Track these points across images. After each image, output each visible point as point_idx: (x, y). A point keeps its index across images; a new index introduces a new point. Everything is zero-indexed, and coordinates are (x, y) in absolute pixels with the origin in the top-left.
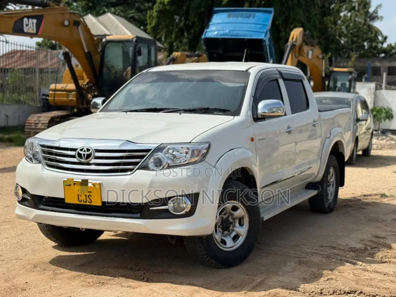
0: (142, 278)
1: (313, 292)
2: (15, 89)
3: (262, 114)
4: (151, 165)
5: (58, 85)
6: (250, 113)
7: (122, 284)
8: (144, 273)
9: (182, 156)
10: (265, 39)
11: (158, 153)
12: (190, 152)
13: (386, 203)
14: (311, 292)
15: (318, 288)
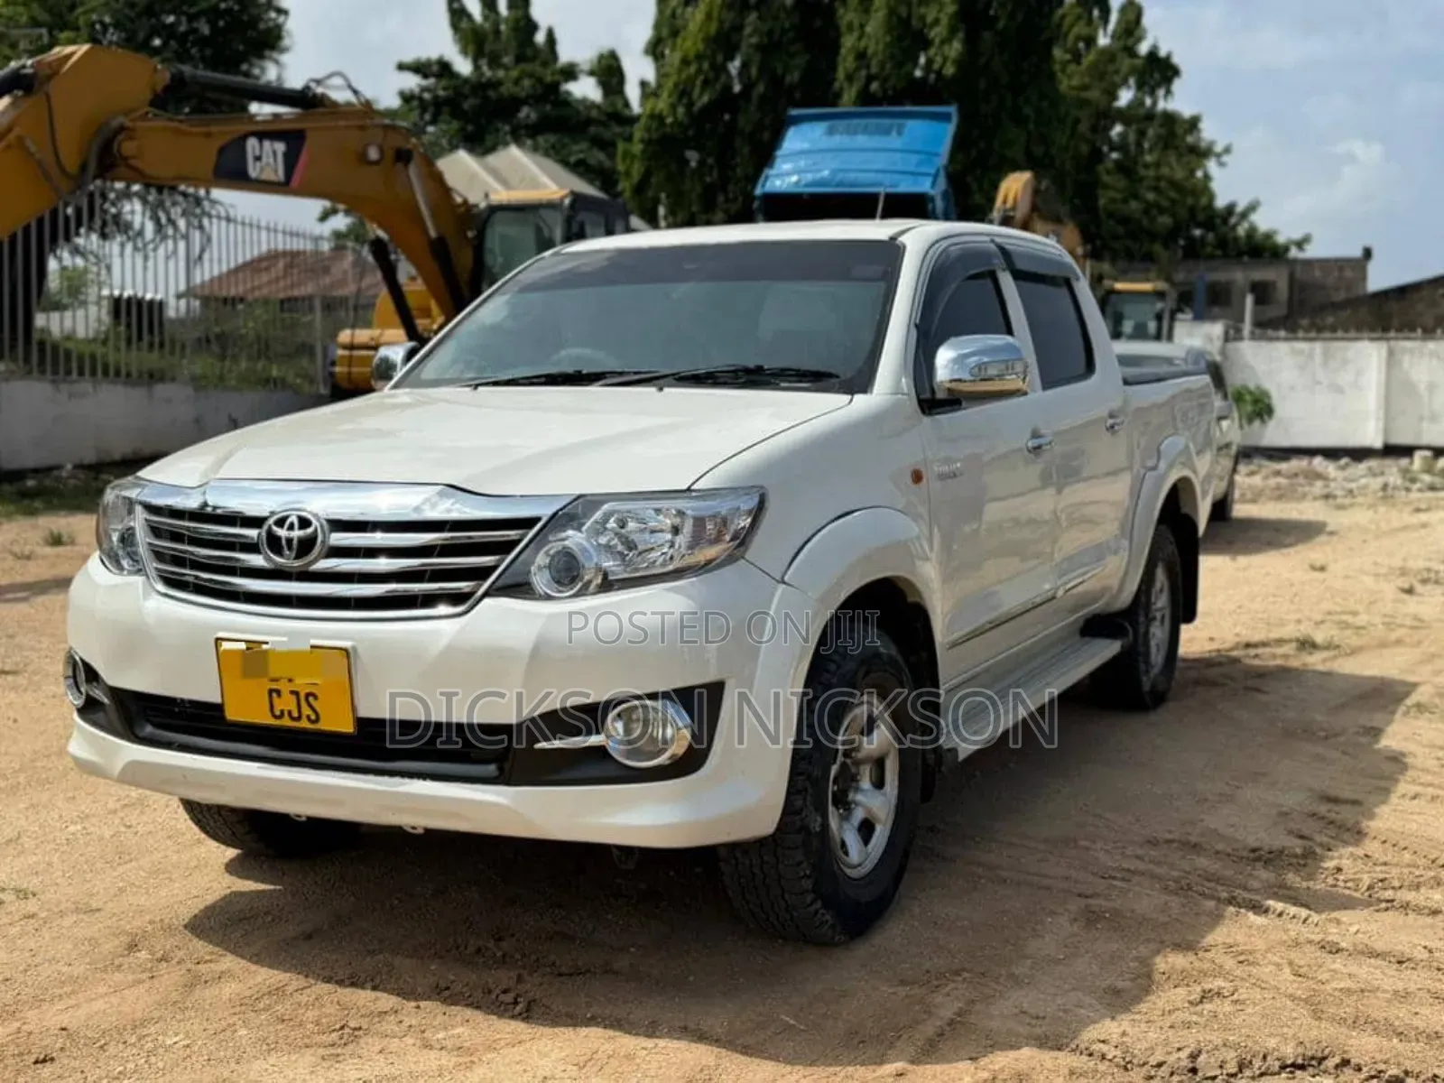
0: (509, 998)
1: (1160, 1065)
2: (263, 349)
3: (948, 385)
4: (540, 581)
5: (358, 332)
6: (906, 383)
7: (425, 1035)
8: (520, 979)
9: (659, 543)
10: (932, 192)
11: (564, 531)
12: (688, 528)
13: (1320, 668)
14: (1154, 1064)
15: (1179, 1049)
